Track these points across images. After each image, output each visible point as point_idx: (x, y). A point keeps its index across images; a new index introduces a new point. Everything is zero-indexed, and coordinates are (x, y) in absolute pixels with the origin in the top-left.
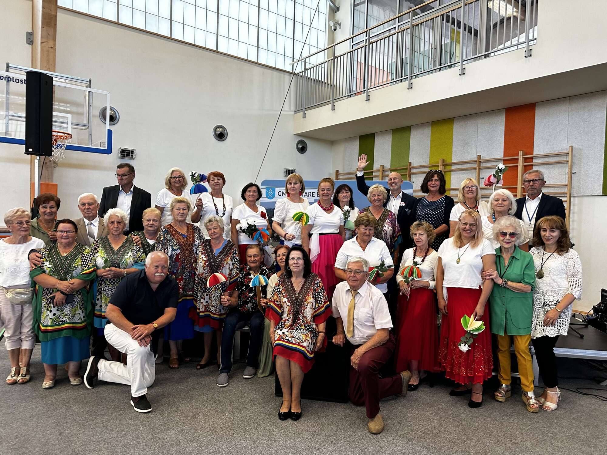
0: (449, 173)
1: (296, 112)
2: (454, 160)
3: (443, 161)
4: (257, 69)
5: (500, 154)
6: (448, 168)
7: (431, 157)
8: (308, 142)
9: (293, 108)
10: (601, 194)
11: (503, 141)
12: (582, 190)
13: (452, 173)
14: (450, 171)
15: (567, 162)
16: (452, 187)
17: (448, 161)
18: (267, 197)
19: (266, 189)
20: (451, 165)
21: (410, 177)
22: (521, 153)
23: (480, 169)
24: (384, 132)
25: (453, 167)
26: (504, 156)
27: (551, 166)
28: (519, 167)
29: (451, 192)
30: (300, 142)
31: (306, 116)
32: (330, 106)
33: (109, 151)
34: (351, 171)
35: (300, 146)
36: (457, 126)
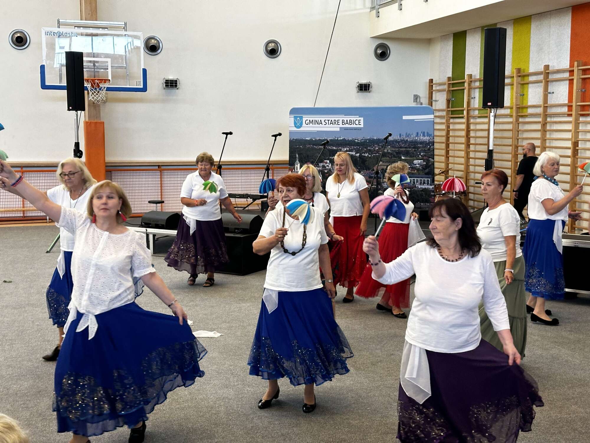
0: (527, 85)
1: (373, 8)
2: (532, 70)
5: (565, 64)
6: (527, 80)
8: (392, 46)
9: (369, 4)
11: (570, 46)
13: (530, 85)
14: (528, 84)
16: (530, 104)
18: (296, 126)
19: (295, 117)
20: (528, 75)
22: (576, 64)
23: (547, 82)
24: (474, 30)
25: (532, 78)
26: (570, 66)
28: (574, 80)
29: (528, 109)
30: (379, 46)
31: (381, 14)
32: (396, 5)
33: (144, 89)
34: (445, 80)
35: (379, 51)
36: (534, 26)
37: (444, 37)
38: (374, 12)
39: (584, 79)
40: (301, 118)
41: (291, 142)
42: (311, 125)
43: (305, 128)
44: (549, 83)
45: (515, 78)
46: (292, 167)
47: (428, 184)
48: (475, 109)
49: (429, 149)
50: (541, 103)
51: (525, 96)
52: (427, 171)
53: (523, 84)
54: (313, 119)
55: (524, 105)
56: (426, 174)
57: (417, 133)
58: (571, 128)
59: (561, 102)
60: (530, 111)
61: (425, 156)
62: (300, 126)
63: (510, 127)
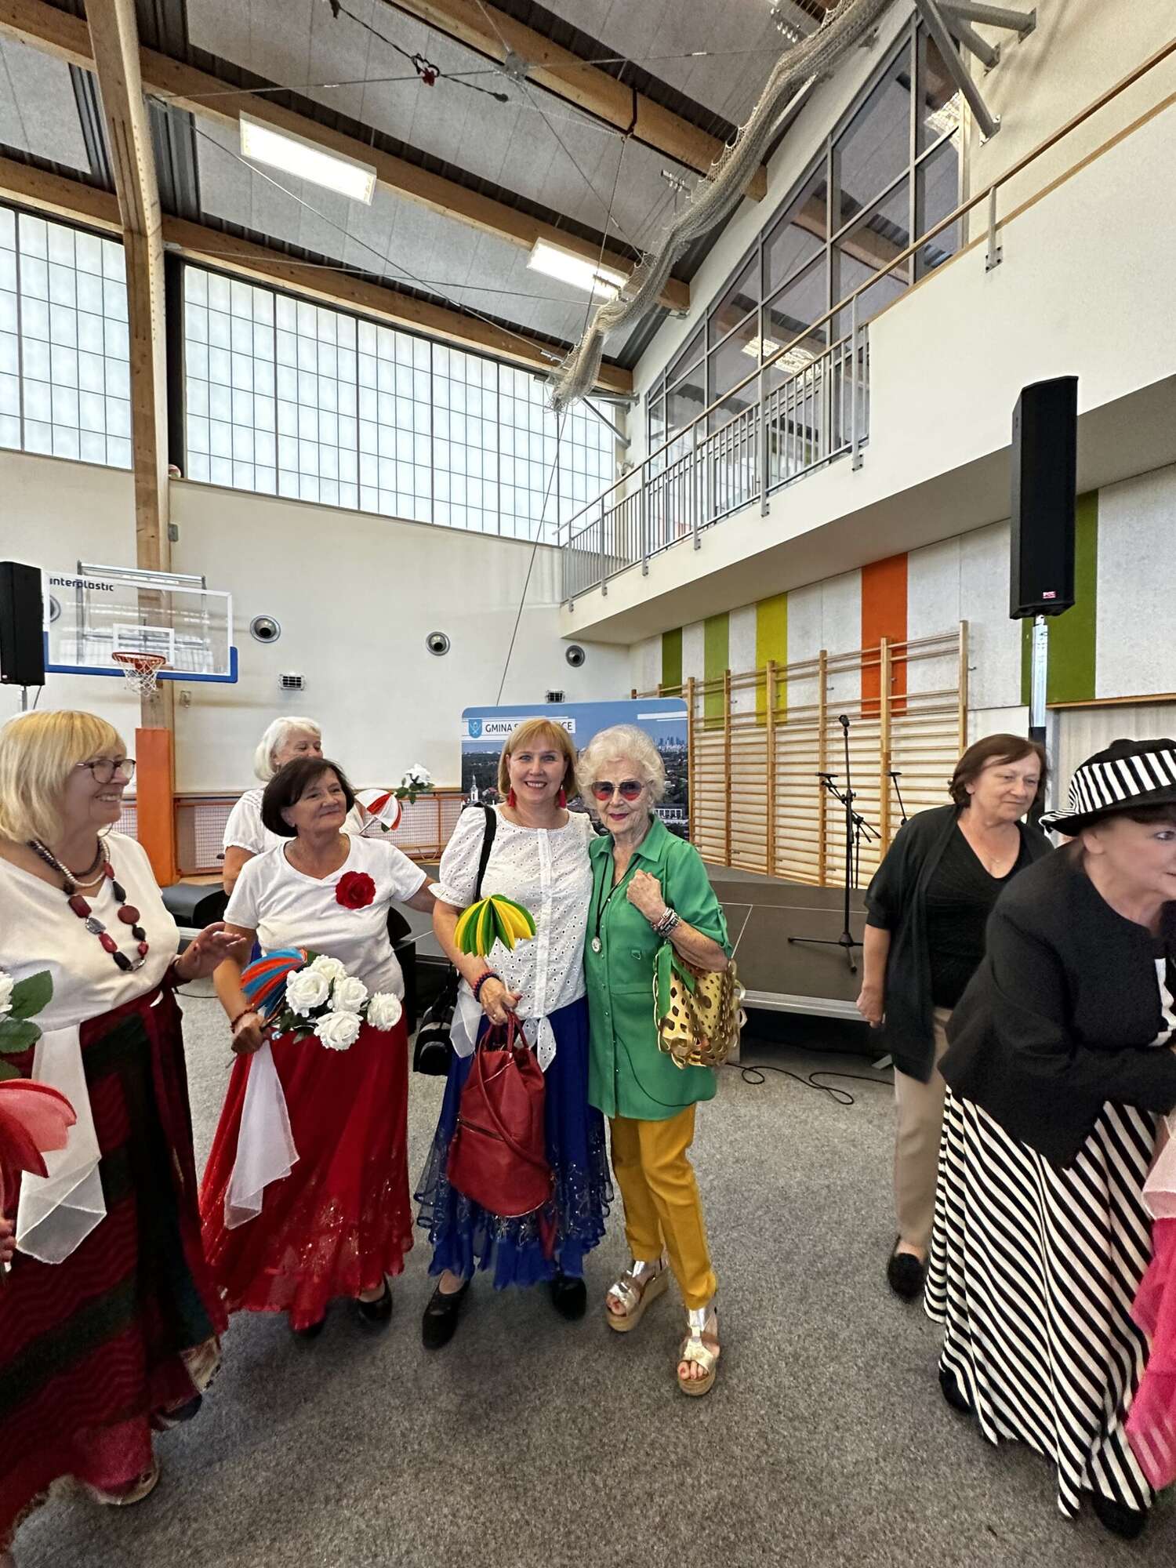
0: (785, 683)
1: (563, 603)
2: (790, 661)
3: (773, 663)
4: (496, 544)
5: (855, 644)
6: (782, 676)
7: (759, 657)
8: (584, 648)
9: (558, 599)
10: (1019, 703)
12: (986, 698)
13: (789, 683)
14: (786, 680)
15: (956, 650)
16: (790, 706)
17: (782, 665)
18: (471, 735)
19: (470, 722)
20: (786, 669)
21: (729, 692)
22: (883, 641)
23: (825, 673)
24: (693, 624)
25: (789, 673)
26: (863, 648)
27: (935, 660)
28: (882, 665)
30: (572, 649)
31: (575, 608)
32: (600, 590)
33: (233, 679)
34: (656, 687)
35: (572, 655)
36: (792, 605)
37: (651, 639)
38: (567, 606)
39: (894, 663)
40: (480, 722)
41: (465, 758)
42: (495, 732)
43: (485, 737)
44: (828, 677)
45: (769, 674)
46: (466, 795)
47: (678, 817)
48: (699, 721)
49: (680, 764)
50: (818, 701)
51: (781, 699)
52: (677, 797)
53: (778, 682)
54: (498, 723)
55: (782, 707)
56: (676, 802)
57: (662, 740)
58: (879, 734)
59: (849, 699)
60: (791, 716)
61: (674, 774)
62: (479, 734)
63: (764, 739)
